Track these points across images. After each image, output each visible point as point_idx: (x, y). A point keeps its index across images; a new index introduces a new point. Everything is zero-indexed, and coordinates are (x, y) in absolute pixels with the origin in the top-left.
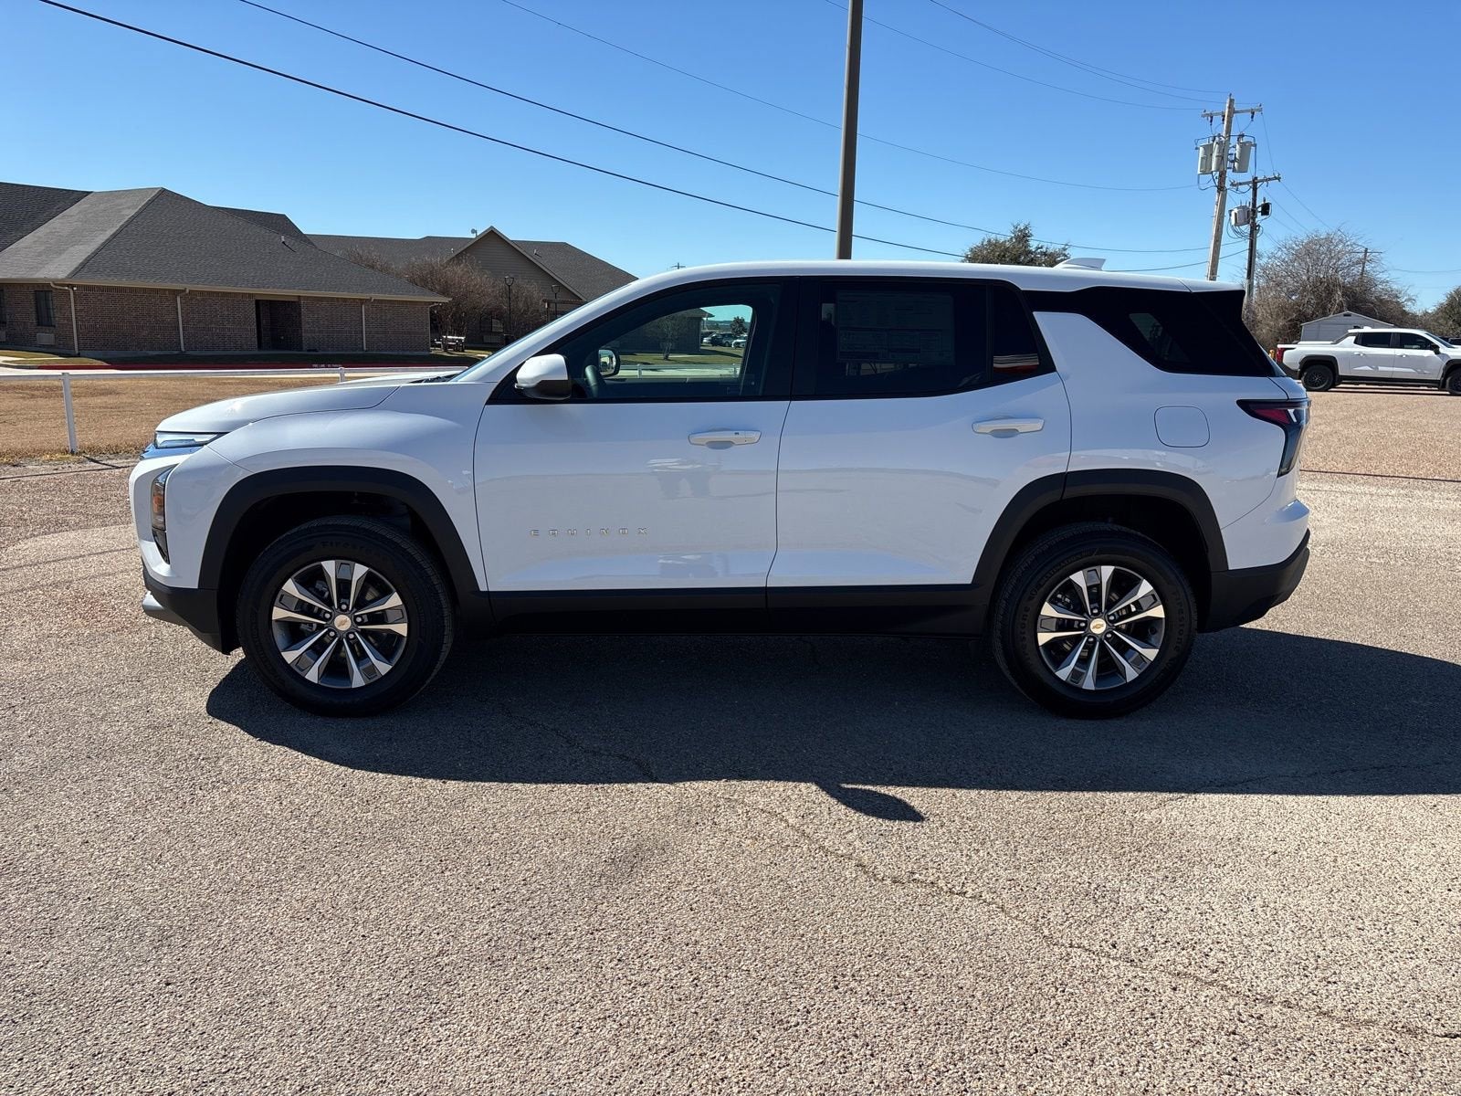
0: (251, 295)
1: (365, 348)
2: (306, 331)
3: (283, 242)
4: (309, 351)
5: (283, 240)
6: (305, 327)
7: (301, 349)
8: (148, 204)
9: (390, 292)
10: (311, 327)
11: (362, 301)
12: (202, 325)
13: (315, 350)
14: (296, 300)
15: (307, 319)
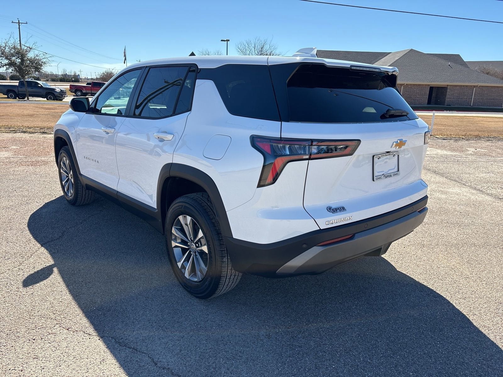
0: (429, 85)
1: (472, 105)
2: (448, 98)
3: (449, 65)
4: (447, 105)
5: (449, 64)
6: (448, 96)
7: (444, 105)
8: (404, 55)
9: (488, 83)
10: (449, 97)
11: (474, 86)
12: (408, 96)
13: (450, 105)
14: (446, 86)
15: (449, 93)
